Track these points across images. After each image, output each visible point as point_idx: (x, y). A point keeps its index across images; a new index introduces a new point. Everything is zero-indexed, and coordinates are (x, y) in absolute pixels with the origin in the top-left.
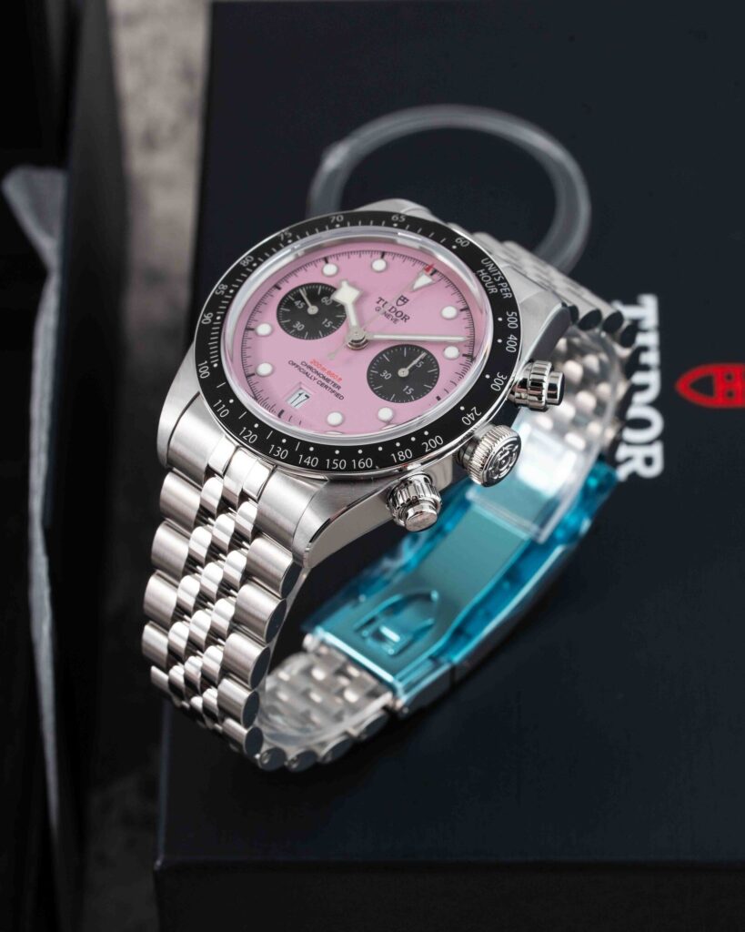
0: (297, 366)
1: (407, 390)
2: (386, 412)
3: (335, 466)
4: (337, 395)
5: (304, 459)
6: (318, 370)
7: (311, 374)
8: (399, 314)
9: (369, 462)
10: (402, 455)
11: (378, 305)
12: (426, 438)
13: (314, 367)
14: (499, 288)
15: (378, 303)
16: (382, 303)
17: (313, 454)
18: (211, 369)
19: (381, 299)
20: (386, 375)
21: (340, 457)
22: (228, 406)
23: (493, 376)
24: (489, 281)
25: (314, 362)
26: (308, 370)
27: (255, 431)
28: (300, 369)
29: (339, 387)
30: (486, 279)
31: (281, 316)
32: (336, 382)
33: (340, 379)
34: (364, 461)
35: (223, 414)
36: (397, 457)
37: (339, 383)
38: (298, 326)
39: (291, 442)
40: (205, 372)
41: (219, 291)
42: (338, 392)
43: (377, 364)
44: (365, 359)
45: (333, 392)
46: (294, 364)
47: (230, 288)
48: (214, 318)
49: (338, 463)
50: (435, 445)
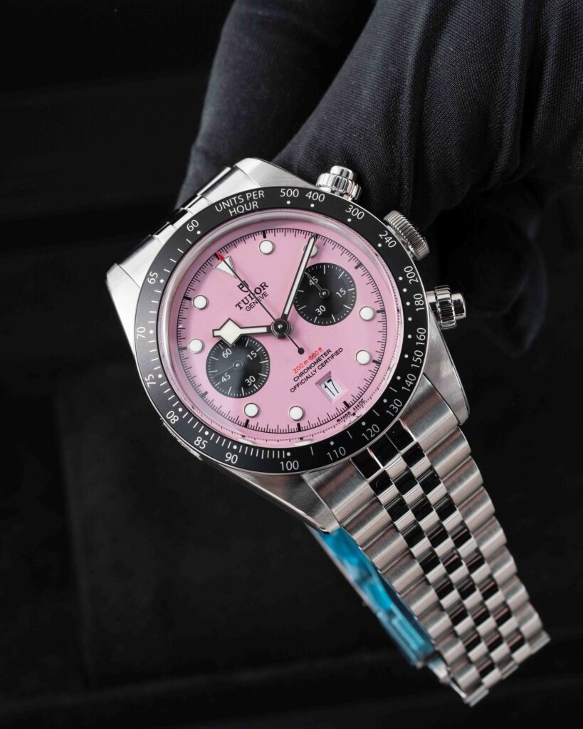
0: (298, 385)
1: (341, 294)
2: (363, 311)
3: (419, 361)
4: (337, 353)
5: (407, 387)
6: (305, 367)
7: (309, 373)
8: (258, 291)
9: (420, 331)
10: (418, 303)
11: (244, 309)
12: (406, 280)
13: (302, 370)
14: (251, 199)
15: (241, 308)
16: (242, 305)
17: (404, 378)
18: (291, 458)
19: (238, 305)
20: (321, 310)
21: (411, 355)
22: (336, 447)
23: (349, 215)
24: (244, 208)
25: (296, 370)
26: (304, 376)
27: (369, 425)
28: (301, 383)
29: (329, 351)
30: (240, 209)
31: (237, 395)
32: (322, 353)
33: (320, 349)
34: (419, 335)
35: (343, 453)
36: (419, 306)
37: (325, 350)
38: (250, 381)
39: (387, 393)
40: (292, 465)
41: (202, 446)
42: (333, 352)
43: (309, 315)
44: (301, 324)
45: (332, 356)
46: (295, 388)
47: (202, 434)
48: (234, 452)
49: (416, 357)
50: (413, 274)
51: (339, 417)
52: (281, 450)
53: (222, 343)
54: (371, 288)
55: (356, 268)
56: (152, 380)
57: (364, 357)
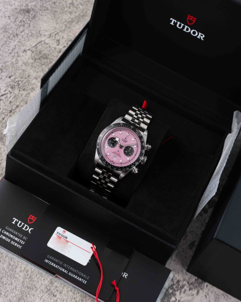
0: (113, 153)
1: (130, 154)
2: (128, 158)
3: (123, 170)
8: (126, 141)
10: (132, 166)
12: (135, 163)
14: (139, 134)
16: (123, 139)
17: (120, 168)
18: (101, 156)
20: (126, 152)
21: (124, 168)
22: (105, 162)
23: (142, 150)
24: (138, 134)
25: (115, 151)
26: (115, 153)
27: (110, 166)
31: (108, 144)
33: (120, 154)
34: (127, 168)
38: (111, 145)
39: (116, 167)
42: (120, 156)
43: (125, 150)
44: (123, 150)
47: (100, 141)
48: (99, 147)
50: (137, 164)
51: (110, 161)
53: (114, 138)
54: (132, 158)
55: (135, 155)
56: (105, 130)
57: (121, 161)
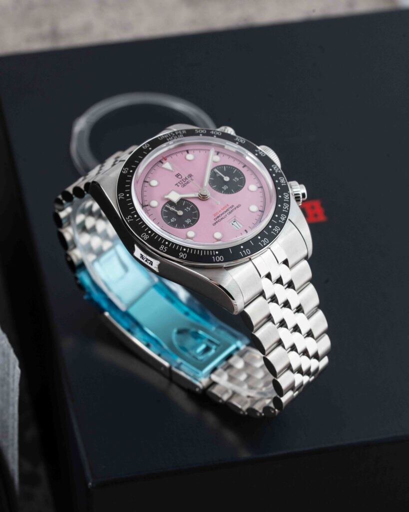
0: (217, 222)
1: (236, 180)
2: (251, 186)
3: (286, 209)
4: (238, 207)
5: (282, 221)
6: (220, 214)
7: (223, 216)
8: (187, 178)
9: (286, 194)
10: (282, 181)
12: (274, 171)
13: (218, 215)
14: (179, 134)
15: (178, 186)
16: (179, 184)
17: (279, 216)
18: (219, 255)
19: (177, 184)
20: (225, 187)
21: (282, 205)
22: (244, 249)
24: (176, 138)
25: (215, 215)
26: (220, 218)
27: (262, 239)
28: (219, 221)
29: (233, 206)
30: (173, 138)
31: (180, 227)
33: (227, 205)
34: (285, 196)
35: (249, 252)
36: (283, 183)
37: (230, 206)
38: (188, 221)
39: (271, 223)
40: (220, 259)
41: (165, 250)
42: (235, 206)
43: (219, 189)
45: (235, 208)
46: (215, 223)
47: (164, 244)
48: (184, 252)
49: (285, 207)
50: (276, 168)
52: (212, 250)
53: (170, 203)
54: (254, 175)
55: (243, 167)
56: (130, 218)
57: (254, 208)
